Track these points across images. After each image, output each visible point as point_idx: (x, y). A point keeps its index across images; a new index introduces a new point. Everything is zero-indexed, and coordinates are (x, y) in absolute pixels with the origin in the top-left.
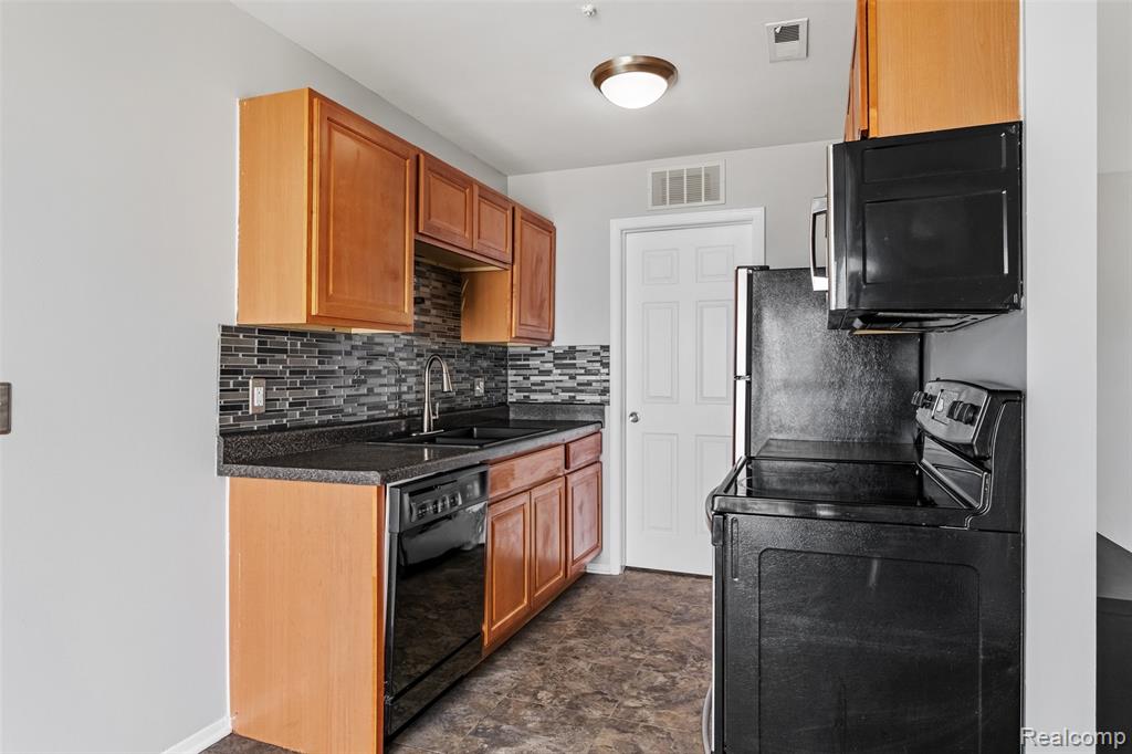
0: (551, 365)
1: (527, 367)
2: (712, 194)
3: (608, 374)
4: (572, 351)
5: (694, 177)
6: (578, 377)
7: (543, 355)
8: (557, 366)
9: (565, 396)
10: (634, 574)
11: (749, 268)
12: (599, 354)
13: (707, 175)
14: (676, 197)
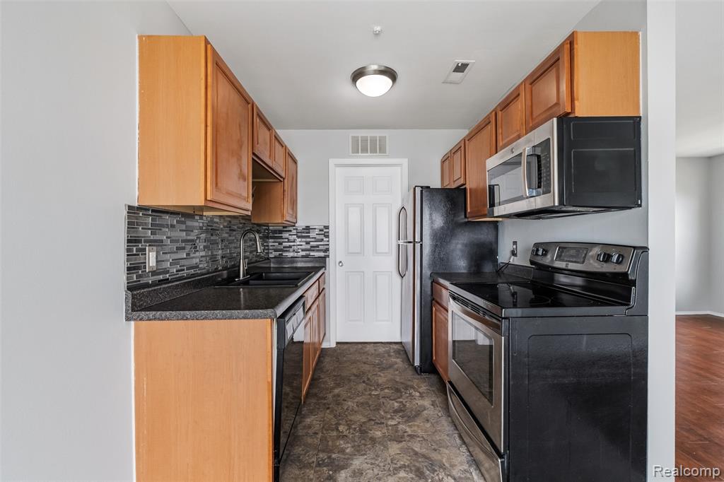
0: (295, 236)
1: (281, 238)
2: (383, 150)
3: (328, 241)
4: (308, 229)
5: (373, 140)
6: (311, 243)
7: (291, 231)
8: (298, 237)
9: (304, 253)
10: (342, 346)
11: (422, 187)
12: (322, 230)
13: (380, 141)
14: (364, 150)
